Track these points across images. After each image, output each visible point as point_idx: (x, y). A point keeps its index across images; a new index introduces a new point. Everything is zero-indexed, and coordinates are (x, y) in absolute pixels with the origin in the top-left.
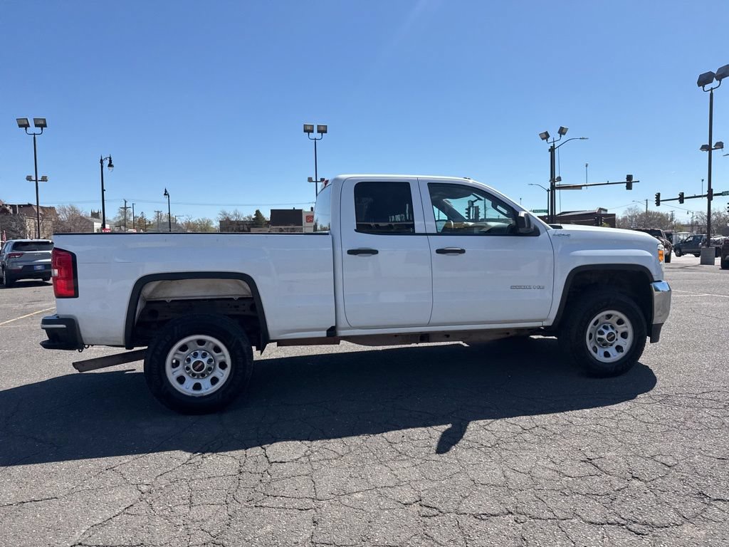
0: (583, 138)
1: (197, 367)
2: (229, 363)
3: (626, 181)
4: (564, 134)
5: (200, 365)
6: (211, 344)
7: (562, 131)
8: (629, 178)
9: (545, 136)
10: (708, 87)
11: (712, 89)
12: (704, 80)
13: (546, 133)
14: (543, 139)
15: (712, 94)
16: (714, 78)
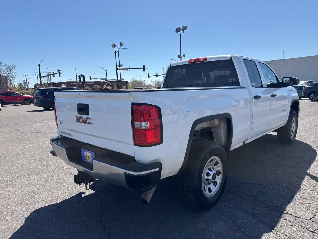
0: (127, 49)
1: (214, 178)
2: (221, 170)
3: (143, 68)
4: (122, 46)
6: (215, 161)
7: (121, 44)
8: (144, 66)
9: (113, 46)
10: (179, 33)
11: (181, 34)
12: (178, 30)
13: (114, 44)
14: (113, 47)
15: (181, 36)
16: (181, 30)
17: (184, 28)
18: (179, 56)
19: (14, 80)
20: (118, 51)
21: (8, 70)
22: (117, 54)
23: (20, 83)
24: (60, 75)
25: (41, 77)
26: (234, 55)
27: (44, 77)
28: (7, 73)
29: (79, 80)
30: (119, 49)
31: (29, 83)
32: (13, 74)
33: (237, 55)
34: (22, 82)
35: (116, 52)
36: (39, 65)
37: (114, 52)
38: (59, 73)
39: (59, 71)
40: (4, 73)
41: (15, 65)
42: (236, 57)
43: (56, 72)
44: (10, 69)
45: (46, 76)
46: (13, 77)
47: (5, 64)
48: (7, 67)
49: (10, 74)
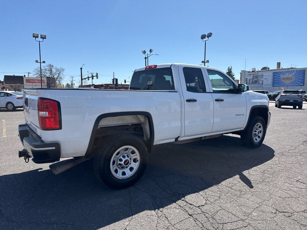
0: (157, 55)
1: (126, 163)
2: (139, 158)
4: (152, 52)
5: (127, 161)
6: (131, 150)
7: (151, 51)
9: (144, 52)
10: (204, 40)
12: (203, 37)
13: (145, 51)
14: (143, 53)
15: (205, 43)
16: (206, 37)
17: (210, 35)
18: (203, 62)
19: (63, 81)
20: (148, 57)
21: (58, 72)
22: (147, 59)
23: (68, 84)
24: (97, 78)
25: (82, 79)
26: (174, 64)
27: (85, 79)
28: (57, 75)
29: (112, 83)
30: (148, 56)
31: (74, 84)
32: (62, 76)
33: (176, 64)
34: (70, 83)
35: (146, 58)
36: (81, 69)
37: (145, 58)
38: (97, 76)
39: (97, 74)
40: (55, 74)
41: (64, 68)
42: (175, 65)
43: (95, 75)
44: (60, 71)
45: (87, 78)
46: (61, 79)
47: (56, 67)
48: (57, 70)
49: (59, 76)
